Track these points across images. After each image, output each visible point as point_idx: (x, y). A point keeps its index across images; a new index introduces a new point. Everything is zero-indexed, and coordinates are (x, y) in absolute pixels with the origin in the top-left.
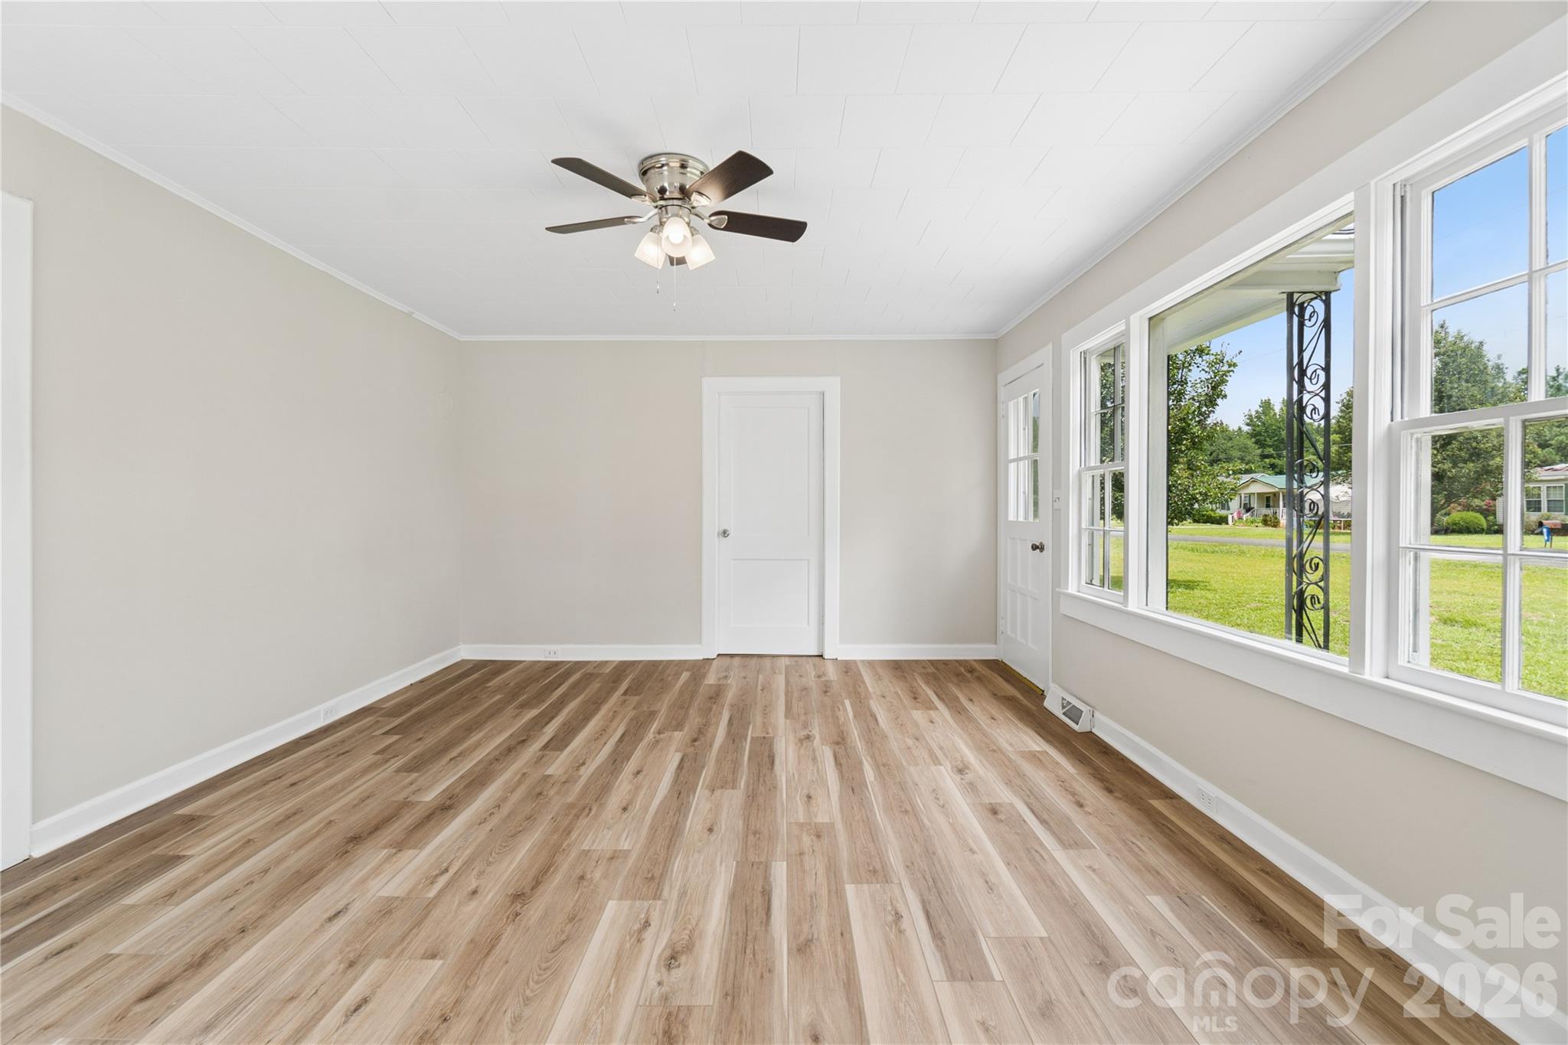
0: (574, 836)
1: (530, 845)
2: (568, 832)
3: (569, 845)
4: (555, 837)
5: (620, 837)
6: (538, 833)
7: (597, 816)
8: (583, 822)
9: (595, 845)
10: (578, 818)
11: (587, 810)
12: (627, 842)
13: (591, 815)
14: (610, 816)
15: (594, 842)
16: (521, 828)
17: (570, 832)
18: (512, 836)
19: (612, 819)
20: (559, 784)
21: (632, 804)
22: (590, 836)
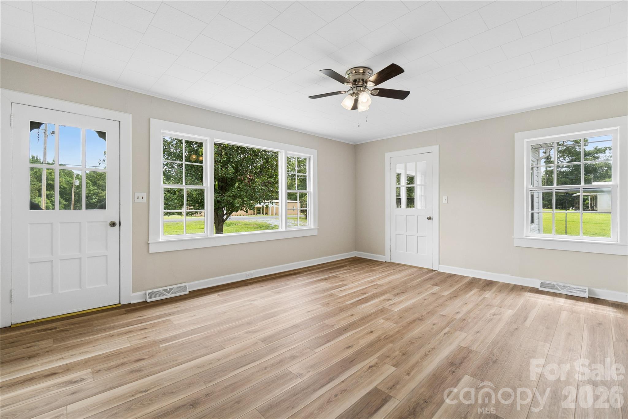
0: (397, 330)
1: (414, 332)
2: (398, 332)
3: (400, 327)
4: (404, 332)
5: (382, 324)
6: (411, 335)
7: (384, 334)
8: (391, 333)
9: (391, 324)
10: (392, 336)
11: (386, 337)
12: (381, 321)
13: (386, 335)
14: (380, 331)
15: (391, 326)
16: (417, 339)
17: (398, 331)
18: (421, 338)
19: (379, 330)
20: (392, 356)
21: (367, 333)
22: (391, 328)
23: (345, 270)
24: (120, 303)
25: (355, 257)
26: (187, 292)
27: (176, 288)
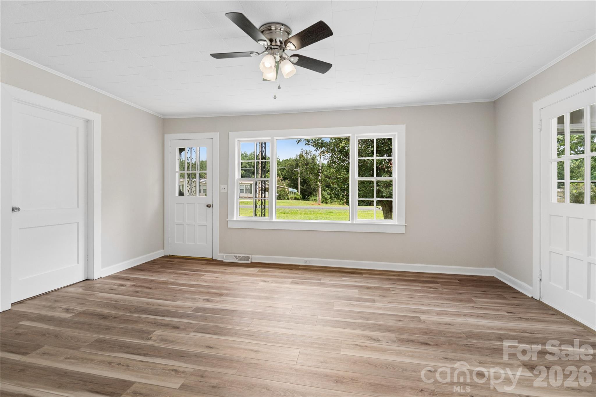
23: (422, 287)
24: (212, 258)
25: (494, 277)
26: (249, 262)
27: (243, 256)
